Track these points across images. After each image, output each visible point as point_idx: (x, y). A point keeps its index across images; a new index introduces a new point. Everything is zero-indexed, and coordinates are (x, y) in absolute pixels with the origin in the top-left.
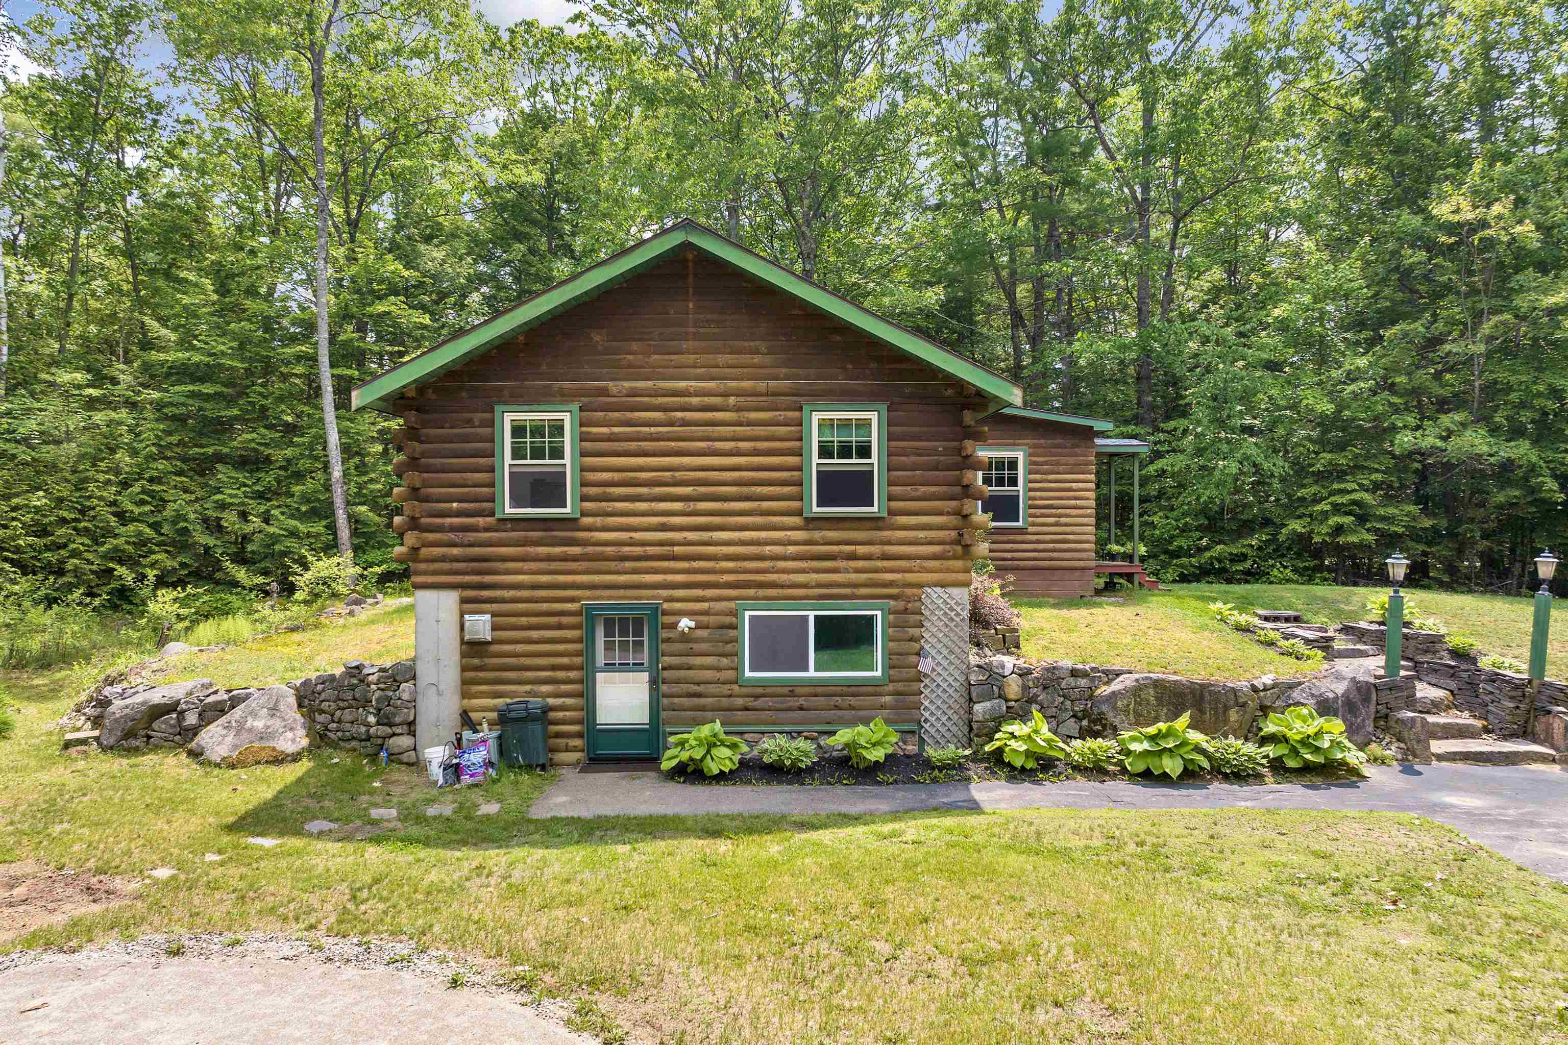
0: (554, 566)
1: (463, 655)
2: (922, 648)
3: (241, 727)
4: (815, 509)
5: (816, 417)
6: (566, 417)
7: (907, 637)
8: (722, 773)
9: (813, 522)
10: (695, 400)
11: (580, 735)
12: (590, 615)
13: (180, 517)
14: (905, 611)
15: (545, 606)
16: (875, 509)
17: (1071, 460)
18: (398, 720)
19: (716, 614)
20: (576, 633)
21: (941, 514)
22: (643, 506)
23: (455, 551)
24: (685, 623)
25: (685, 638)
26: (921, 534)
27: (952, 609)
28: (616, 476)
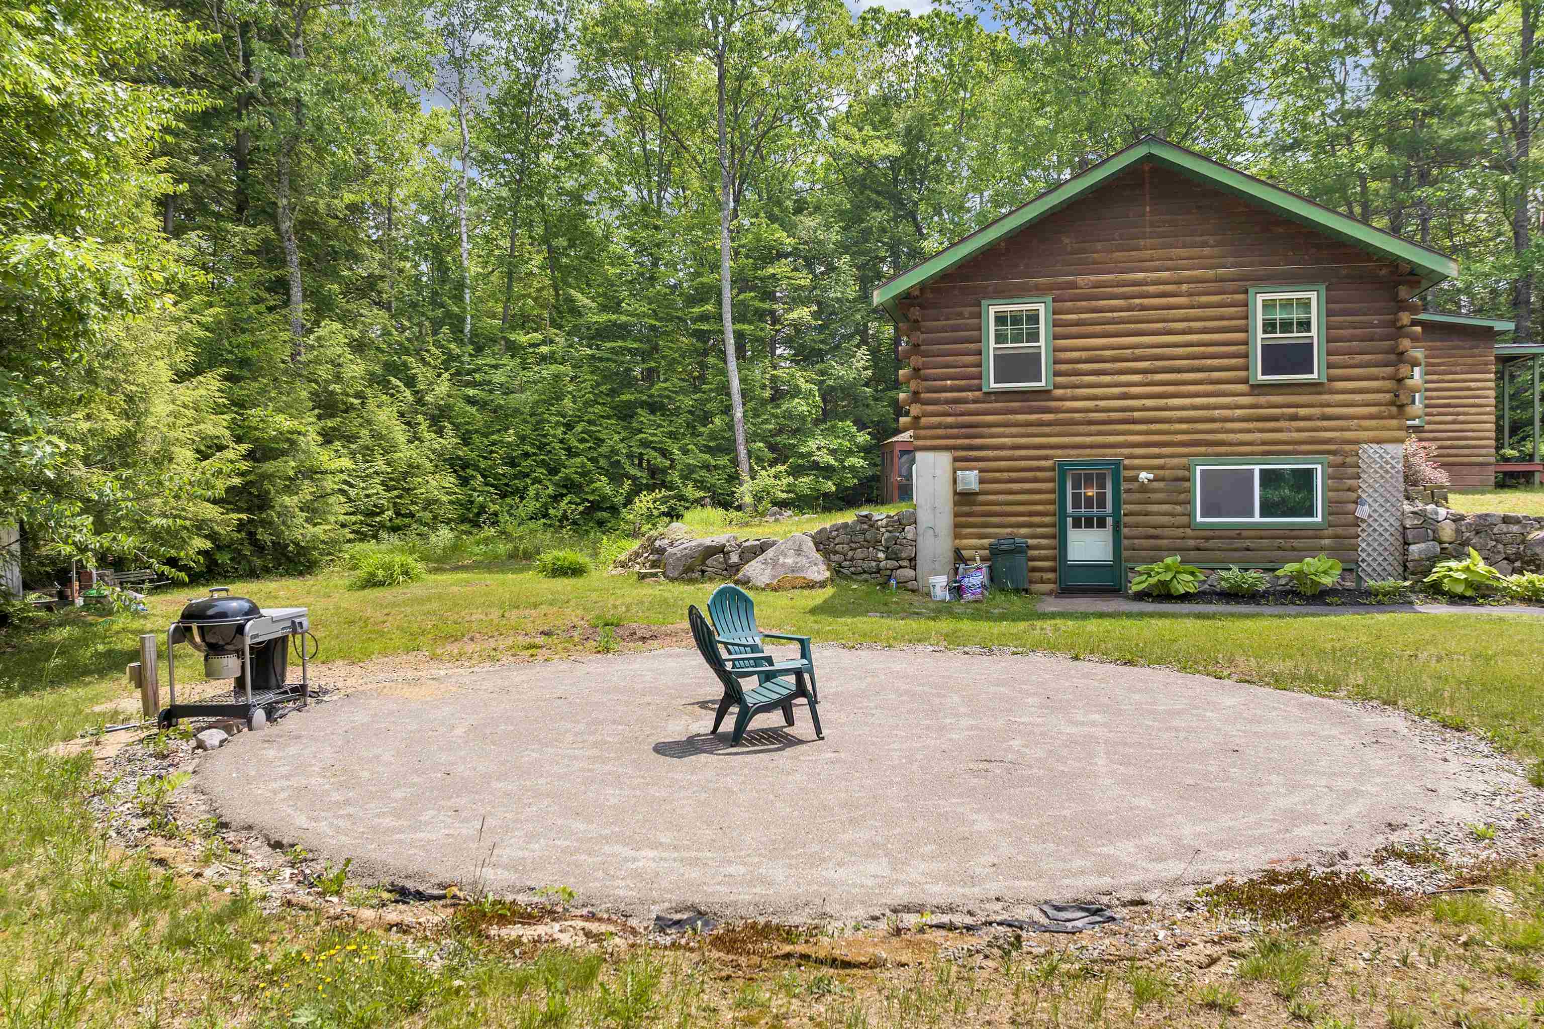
0: (1030, 430)
1: (955, 504)
2: (1359, 497)
3: (775, 563)
4: (1260, 377)
5: (1260, 298)
6: (1041, 308)
7: (1346, 487)
8: (1187, 593)
9: (1259, 389)
10: (1151, 289)
11: (1053, 570)
12: (1062, 469)
13: (614, 452)
14: (1343, 465)
15: (1023, 464)
16: (1315, 376)
17: (1469, 360)
18: (904, 555)
19: (1172, 469)
20: (1050, 485)
21: (1377, 379)
22: (1107, 379)
23: (950, 419)
24: (1144, 476)
25: (1143, 488)
26: (1358, 397)
27: (1387, 463)
28: (1084, 354)
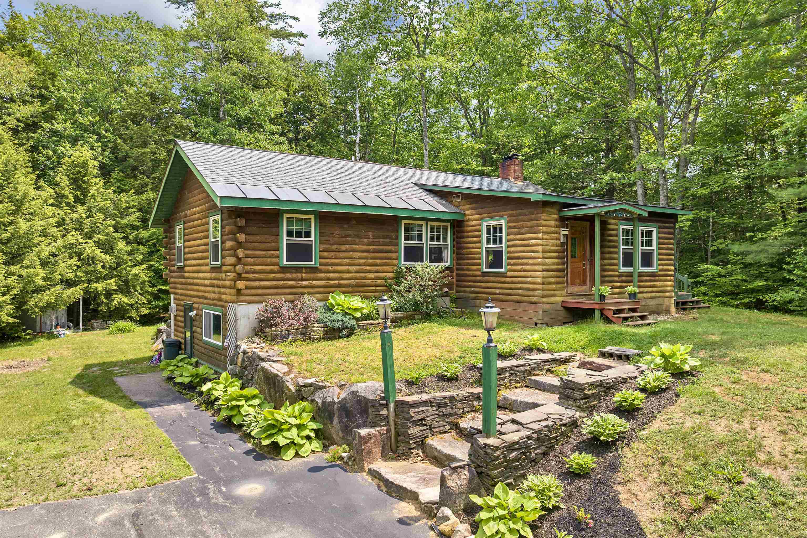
0: (182, 286)
2: (227, 334)
5: (211, 219)
6: (182, 227)
7: (226, 327)
10: (197, 216)
12: (184, 307)
14: (225, 314)
16: (220, 263)
17: (529, 223)
19: (200, 310)
22: (191, 262)
24: (194, 313)
25: (196, 319)
28: (188, 250)
